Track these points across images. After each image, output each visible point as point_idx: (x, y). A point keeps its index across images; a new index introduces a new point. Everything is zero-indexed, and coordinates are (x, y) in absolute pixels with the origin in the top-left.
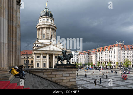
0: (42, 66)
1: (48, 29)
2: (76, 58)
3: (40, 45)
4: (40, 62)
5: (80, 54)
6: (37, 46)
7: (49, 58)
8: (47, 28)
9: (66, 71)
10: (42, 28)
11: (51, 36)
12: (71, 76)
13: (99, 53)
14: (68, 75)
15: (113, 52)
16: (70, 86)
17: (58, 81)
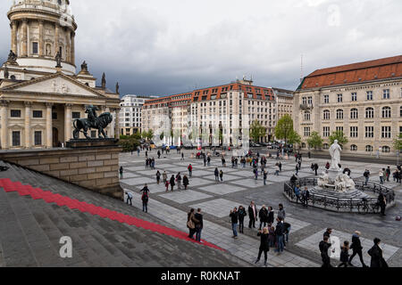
0: (30, 142)
1: (50, 27)
2: (136, 117)
3: (23, 74)
4: (23, 128)
5: (149, 105)
6: (13, 77)
7: (54, 116)
8: (45, 22)
9: (95, 154)
10: (29, 21)
11: (58, 49)
12: (107, 166)
13: (195, 106)
14: (101, 163)
15: (228, 102)
16: (105, 188)
17: (76, 179)
